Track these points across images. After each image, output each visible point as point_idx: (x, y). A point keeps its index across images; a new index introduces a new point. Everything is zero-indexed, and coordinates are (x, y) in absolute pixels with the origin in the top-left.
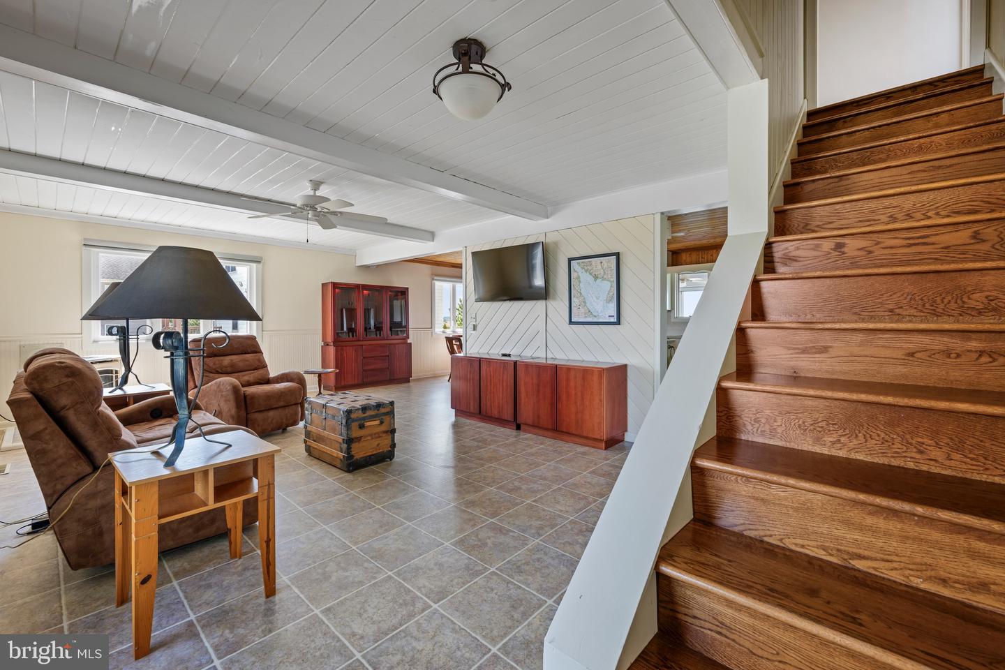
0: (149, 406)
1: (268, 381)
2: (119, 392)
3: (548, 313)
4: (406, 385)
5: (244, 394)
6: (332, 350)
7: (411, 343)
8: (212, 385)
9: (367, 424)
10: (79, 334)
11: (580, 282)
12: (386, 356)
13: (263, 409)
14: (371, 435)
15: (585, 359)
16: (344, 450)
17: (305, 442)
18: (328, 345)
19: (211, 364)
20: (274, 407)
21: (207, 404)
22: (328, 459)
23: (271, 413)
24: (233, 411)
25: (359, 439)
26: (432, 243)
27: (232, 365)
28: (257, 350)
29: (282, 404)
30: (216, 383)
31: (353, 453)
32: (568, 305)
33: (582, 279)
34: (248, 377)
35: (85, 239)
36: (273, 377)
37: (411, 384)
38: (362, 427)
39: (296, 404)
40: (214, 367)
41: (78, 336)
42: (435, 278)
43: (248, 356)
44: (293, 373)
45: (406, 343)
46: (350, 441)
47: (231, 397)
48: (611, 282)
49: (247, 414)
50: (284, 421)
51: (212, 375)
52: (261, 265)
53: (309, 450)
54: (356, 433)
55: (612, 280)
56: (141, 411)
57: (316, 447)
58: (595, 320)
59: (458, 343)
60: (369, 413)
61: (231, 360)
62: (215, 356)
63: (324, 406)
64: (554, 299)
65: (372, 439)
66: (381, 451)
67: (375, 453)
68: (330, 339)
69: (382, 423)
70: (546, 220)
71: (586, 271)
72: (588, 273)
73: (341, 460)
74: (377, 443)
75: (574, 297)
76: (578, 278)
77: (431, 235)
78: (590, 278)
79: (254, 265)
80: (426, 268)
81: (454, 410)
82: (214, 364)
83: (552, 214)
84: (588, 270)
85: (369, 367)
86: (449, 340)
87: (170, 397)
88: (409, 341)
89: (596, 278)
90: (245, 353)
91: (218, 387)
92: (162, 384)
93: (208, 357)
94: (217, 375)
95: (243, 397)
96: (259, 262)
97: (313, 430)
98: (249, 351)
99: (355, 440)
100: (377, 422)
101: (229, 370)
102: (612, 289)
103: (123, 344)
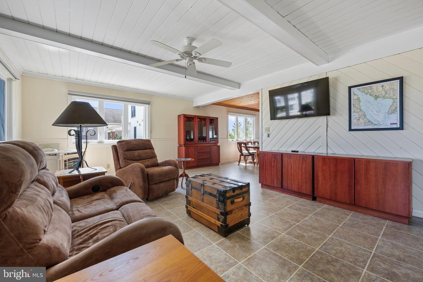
0: (91, 183)
1: (157, 165)
2: (76, 173)
3: (329, 125)
4: (217, 167)
5: (147, 173)
6: (183, 148)
7: (219, 146)
8: (129, 167)
9: (236, 200)
10: (67, 139)
11: (360, 102)
12: (208, 152)
13: (157, 182)
14: (237, 208)
15: (364, 154)
16: (221, 220)
17: (187, 207)
18: (181, 146)
19: (128, 155)
20: (163, 181)
21: (127, 178)
22: (206, 223)
23: (162, 185)
24: (141, 184)
25: (231, 212)
26: (239, 89)
27: (139, 156)
28: (151, 148)
29: (167, 179)
30: (132, 166)
31: (228, 223)
32: (348, 119)
33: (361, 99)
34: (149, 162)
35: (69, 91)
36: (160, 163)
37: (220, 166)
38: (232, 203)
39: (174, 179)
40: (130, 157)
41: (66, 140)
42: (229, 113)
43: (147, 150)
44: (172, 160)
45: (217, 145)
46: (225, 214)
47: (140, 175)
48: (393, 99)
49: (149, 185)
50: (168, 189)
51: (129, 161)
52: (150, 106)
53: (189, 213)
54: (229, 207)
55: (395, 97)
56: (85, 187)
57: (195, 212)
58: (376, 127)
59: (245, 146)
60: (237, 192)
61: (139, 153)
62: (131, 150)
63: (203, 185)
64: (334, 114)
65: (238, 211)
66: (243, 219)
67: (240, 221)
68: (182, 143)
69: (244, 199)
70: (328, 64)
71: (366, 94)
72: (368, 95)
73: (218, 227)
74: (240, 214)
75: (354, 112)
76: (358, 99)
77: (239, 85)
78: (372, 99)
79: (147, 106)
80: (224, 108)
81: (260, 184)
82: (130, 155)
83: (332, 59)
84: (368, 93)
85: (200, 158)
86: (240, 144)
87: (105, 177)
88: (218, 144)
89: (376, 97)
90: (146, 149)
91: (133, 168)
92: (102, 167)
93: (127, 150)
94: (131, 162)
95: (147, 175)
96: (149, 104)
97: (193, 200)
98: (148, 148)
99: (229, 213)
100: (241, 199)
101: (138, 158)
102: (395, 104)
103: (77, 142)
